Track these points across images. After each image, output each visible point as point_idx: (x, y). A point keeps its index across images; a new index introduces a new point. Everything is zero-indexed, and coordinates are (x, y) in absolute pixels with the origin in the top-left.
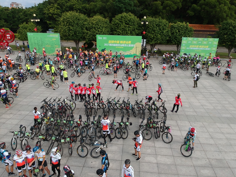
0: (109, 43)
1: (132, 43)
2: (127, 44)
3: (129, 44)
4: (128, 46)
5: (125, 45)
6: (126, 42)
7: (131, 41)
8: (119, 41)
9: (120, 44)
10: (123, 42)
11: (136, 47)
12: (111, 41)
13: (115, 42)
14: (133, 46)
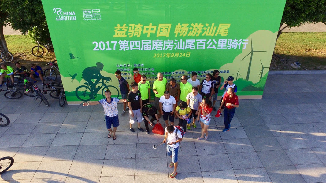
0: (118, 39)
1: (231, 35)
2: (208, 38)
3: (219, 37)
4: (216, 45)
5: (201, 40)
6: (205, 29)
7: (229, 25)
8: (170, 25)
9: (176, 38)
10: (191, 28)
11: (252, 52)
12: (128, 29)
13: (150, 29)
14: (240, 44)
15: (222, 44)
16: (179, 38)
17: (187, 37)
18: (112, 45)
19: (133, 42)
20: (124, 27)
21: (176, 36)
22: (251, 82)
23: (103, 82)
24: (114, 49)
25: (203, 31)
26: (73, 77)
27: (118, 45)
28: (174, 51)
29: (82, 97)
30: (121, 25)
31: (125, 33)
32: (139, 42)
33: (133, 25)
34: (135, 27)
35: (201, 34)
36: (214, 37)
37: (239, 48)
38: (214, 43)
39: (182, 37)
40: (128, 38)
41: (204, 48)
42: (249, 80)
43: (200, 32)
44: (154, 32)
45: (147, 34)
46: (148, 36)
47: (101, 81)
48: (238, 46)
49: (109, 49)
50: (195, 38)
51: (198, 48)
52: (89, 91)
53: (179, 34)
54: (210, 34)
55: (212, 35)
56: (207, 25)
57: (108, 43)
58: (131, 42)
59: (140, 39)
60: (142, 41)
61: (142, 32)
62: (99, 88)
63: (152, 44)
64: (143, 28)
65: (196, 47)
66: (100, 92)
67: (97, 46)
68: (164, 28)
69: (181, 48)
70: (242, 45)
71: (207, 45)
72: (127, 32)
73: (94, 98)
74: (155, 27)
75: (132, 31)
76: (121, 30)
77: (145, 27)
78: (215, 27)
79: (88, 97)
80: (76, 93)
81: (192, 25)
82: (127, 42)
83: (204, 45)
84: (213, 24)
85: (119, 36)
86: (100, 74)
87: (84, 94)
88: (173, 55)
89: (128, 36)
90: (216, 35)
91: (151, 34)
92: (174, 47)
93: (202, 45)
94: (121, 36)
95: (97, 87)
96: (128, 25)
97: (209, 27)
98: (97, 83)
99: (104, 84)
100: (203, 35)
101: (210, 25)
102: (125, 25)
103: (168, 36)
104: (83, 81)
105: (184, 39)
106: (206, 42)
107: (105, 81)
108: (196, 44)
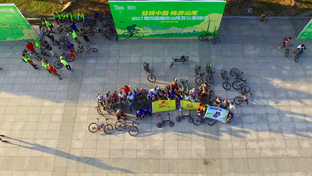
4: (191, 18)
5: (183, 17)
6: (185, 13)
7: (197, 11)
8: (168, 12)
9: (171, 16)
10: (178, 12)
11: (210, 21)
12: (148, 13)
13: (159, 13)
14: (203, 18)
15: (194, 18)
16: (172, 16)
17: (176, 16)
18: (140, 18)
19: (151, 17)
20: (147, 12)
21: (171, 15)
22: (210, 32)
23: (136, 31)
24: (142, 19)
25: (184, 13)
26: (122, 29)
27: (143, 18)
28: (170, 20)
29: (126, 37)
30: (145, 11)
31: (147, 14)
32: (154, 17)
33: (151, 11)
34: (152, 12)
35: (183, 15)
36: (190, 15)
37: (203, 19)
38: (190, 18)
39: (174, 16)
40: (148, 16)
41: (185, 19)
42: (209, 31)
43: (183, 13)
44: (161, 14)
45: (157, 14)
46: (158, 15)
47: (135, 30)
48: (202, 19)
49: (139, 19)
50: (180, 16)
51: (182, 19)
52: (129, 34)
53: (172, 14)
54: (188, 15)
55: (189, 15)
56: (186, 11)
57: (139, 17)
58: (150, 17)
59: (154, 16)
60: (155, 17)
61: (155, 14)
62: (134, 33)
63: (159, 18)
64: (155, 12)
65: (181, 19)
66: (135, 35)
67: (134, 18)
68: (165, 12)
69: (174, 19)
70: (204, 19)
71: (186, 18)
72: (148, 14)
73: (132, 37)
74: (161, 12)
75: (151, 13)
76: (145, 13)
77: (156, 12)
78: (190, 12)
79: (128, 37)
80: (123, 35)
81: (179, 11)
82: (148, 17)
83: (185, 18)
84: (189, 11)
85: (144, 15)
86: (135, 28)
87: (127, 35)
88: (170, 22)
89: (148, 15)
90: (191, 15)
91: (159, 14)
92: (170, 19)
93: (184, 18)
94: (145, 15)
95: (133, 33)
96: (148, 11)
97: (187, 12)
98: (133, 31)
99: (136, 32)
100: (184, 15)
101: (188, 11)
102: (147, 11)
103: (167, 15)
104: (127, 31)
105: (175, 16)
106: (186, 17)
107: (137, 31)
108: (181, 18)
